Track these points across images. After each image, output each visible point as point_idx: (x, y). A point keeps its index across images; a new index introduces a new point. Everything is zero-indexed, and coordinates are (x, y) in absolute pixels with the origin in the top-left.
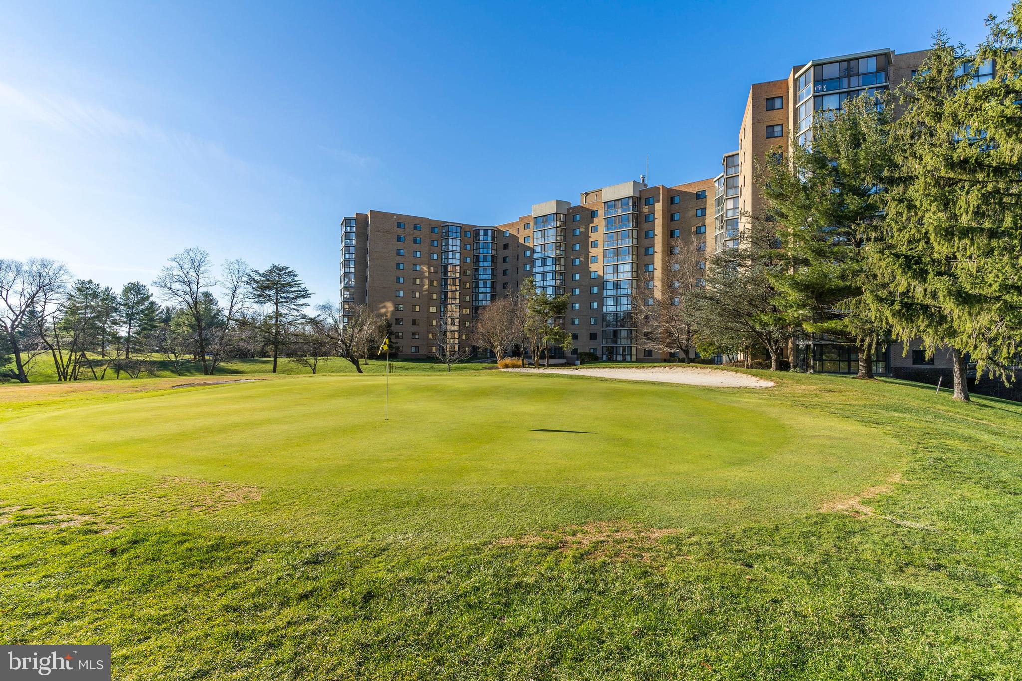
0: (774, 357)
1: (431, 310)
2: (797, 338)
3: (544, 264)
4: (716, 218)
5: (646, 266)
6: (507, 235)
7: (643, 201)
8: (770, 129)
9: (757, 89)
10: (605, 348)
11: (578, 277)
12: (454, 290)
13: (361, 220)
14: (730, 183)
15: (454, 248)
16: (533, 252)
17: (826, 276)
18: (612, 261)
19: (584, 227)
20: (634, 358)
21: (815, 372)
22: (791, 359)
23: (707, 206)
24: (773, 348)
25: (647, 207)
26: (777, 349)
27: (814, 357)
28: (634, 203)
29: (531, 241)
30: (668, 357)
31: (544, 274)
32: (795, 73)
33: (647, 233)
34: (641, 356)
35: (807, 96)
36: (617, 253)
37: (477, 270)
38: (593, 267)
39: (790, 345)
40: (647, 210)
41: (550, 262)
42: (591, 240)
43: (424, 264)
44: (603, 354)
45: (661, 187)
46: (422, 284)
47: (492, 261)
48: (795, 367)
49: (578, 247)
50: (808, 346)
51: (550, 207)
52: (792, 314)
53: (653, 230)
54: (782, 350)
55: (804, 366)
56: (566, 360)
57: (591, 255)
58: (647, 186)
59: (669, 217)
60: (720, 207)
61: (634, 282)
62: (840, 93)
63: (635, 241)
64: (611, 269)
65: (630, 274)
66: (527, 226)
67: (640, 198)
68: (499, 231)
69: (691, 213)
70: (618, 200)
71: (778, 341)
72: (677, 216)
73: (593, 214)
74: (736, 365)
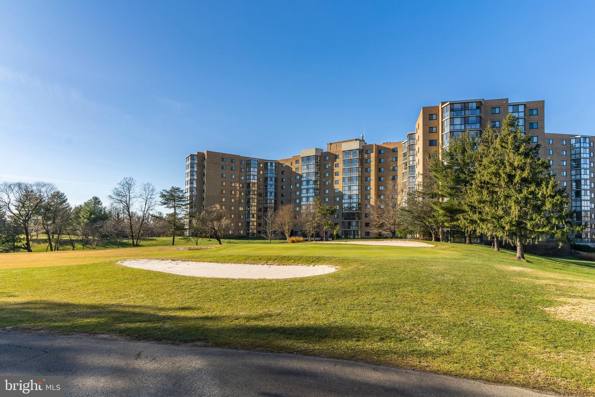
0: (433, 236)
1: (240, 209)
2: (443, 227)
3: (308, 184)
4: (404, 163)
5: (366, 187)
6: (284, 166)
7: (364, 152)
8: (431, 129)
9: (425, 110)
10: (343, 231)
11: (327, 192)
12: (254, 197)
13: (201, 156)
14: (411, 147)
15: (254, 173)
16: (301, 176)
17: (452, 205)
18: (347, 183)
19: (331, 164)
20: (360, 237)
21: (451, 242)
22: (441, 237)
23: (398, 156)
24: (433, 232)
25: (366, 155)
26: (435, 232)
27: (451, 235)
28: (359, 152)
29: (300, 170)
30: (378, 236)
31: (308, 189)
32: (442, 105)
33: (366, 169)
34: (364, 235)
35: (447, 117)
36: (350, 179)
37: (266, 186)
38: (336, 186)
39: (440, 230)
40: (366, 157)
41: (311, 183)
42: (335, 171)
43: (237, 182)
44: (342, 235)
45: (374, 145)
46: (235, 194)
47: (275, 181)
48: (442, 240)
49: (327, 175)
50: (448, 231)
51: (312, 153)
52: (441, 218)
53: (370, 168)
54: (437, 232)
55: (447, 240)
56: (320, 238)
57: (335, 179)
58: (366, 144)
59: (378, 161)
60: (405, 157)
61: (360, 195)
62: (461, 117)
63: (360, 174)
64: (347, 188)
65: (357, 191)
66: (297, 162)
67: (363, 150)
68: (279, 163)
69: (390, 159)
70: (351, 150)
71: (435, 229)
72: (382, 161)
73: (336, 157)
74: (417, 239)
